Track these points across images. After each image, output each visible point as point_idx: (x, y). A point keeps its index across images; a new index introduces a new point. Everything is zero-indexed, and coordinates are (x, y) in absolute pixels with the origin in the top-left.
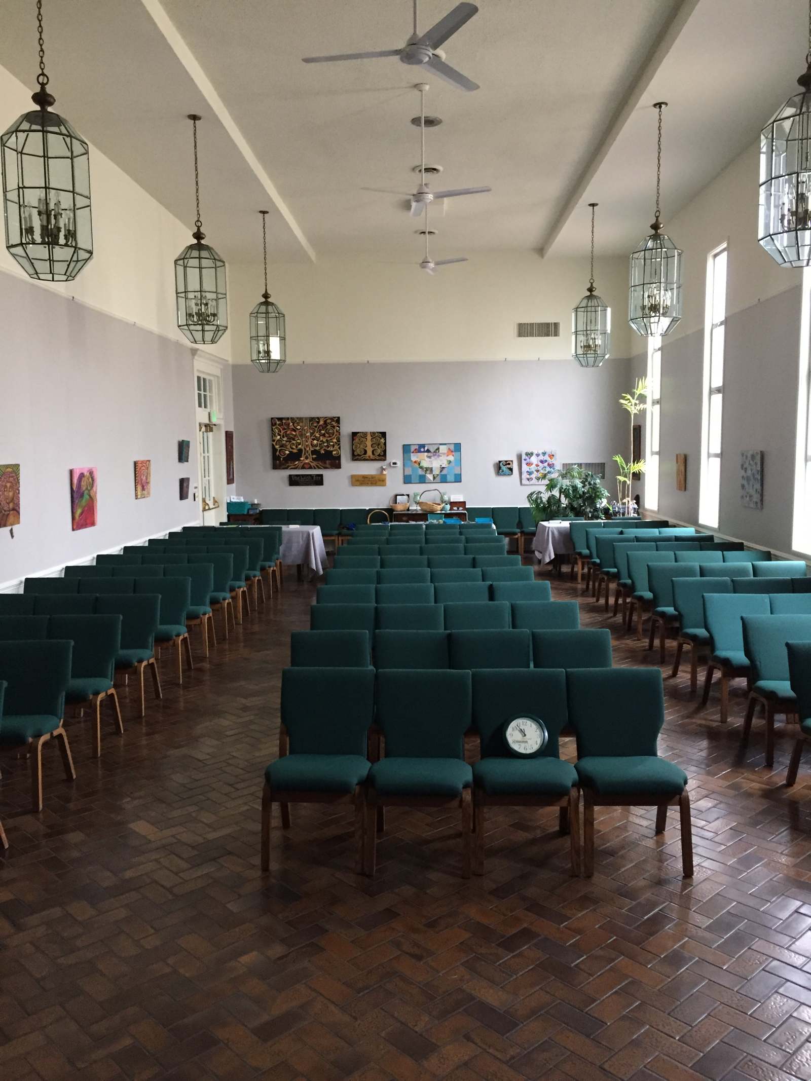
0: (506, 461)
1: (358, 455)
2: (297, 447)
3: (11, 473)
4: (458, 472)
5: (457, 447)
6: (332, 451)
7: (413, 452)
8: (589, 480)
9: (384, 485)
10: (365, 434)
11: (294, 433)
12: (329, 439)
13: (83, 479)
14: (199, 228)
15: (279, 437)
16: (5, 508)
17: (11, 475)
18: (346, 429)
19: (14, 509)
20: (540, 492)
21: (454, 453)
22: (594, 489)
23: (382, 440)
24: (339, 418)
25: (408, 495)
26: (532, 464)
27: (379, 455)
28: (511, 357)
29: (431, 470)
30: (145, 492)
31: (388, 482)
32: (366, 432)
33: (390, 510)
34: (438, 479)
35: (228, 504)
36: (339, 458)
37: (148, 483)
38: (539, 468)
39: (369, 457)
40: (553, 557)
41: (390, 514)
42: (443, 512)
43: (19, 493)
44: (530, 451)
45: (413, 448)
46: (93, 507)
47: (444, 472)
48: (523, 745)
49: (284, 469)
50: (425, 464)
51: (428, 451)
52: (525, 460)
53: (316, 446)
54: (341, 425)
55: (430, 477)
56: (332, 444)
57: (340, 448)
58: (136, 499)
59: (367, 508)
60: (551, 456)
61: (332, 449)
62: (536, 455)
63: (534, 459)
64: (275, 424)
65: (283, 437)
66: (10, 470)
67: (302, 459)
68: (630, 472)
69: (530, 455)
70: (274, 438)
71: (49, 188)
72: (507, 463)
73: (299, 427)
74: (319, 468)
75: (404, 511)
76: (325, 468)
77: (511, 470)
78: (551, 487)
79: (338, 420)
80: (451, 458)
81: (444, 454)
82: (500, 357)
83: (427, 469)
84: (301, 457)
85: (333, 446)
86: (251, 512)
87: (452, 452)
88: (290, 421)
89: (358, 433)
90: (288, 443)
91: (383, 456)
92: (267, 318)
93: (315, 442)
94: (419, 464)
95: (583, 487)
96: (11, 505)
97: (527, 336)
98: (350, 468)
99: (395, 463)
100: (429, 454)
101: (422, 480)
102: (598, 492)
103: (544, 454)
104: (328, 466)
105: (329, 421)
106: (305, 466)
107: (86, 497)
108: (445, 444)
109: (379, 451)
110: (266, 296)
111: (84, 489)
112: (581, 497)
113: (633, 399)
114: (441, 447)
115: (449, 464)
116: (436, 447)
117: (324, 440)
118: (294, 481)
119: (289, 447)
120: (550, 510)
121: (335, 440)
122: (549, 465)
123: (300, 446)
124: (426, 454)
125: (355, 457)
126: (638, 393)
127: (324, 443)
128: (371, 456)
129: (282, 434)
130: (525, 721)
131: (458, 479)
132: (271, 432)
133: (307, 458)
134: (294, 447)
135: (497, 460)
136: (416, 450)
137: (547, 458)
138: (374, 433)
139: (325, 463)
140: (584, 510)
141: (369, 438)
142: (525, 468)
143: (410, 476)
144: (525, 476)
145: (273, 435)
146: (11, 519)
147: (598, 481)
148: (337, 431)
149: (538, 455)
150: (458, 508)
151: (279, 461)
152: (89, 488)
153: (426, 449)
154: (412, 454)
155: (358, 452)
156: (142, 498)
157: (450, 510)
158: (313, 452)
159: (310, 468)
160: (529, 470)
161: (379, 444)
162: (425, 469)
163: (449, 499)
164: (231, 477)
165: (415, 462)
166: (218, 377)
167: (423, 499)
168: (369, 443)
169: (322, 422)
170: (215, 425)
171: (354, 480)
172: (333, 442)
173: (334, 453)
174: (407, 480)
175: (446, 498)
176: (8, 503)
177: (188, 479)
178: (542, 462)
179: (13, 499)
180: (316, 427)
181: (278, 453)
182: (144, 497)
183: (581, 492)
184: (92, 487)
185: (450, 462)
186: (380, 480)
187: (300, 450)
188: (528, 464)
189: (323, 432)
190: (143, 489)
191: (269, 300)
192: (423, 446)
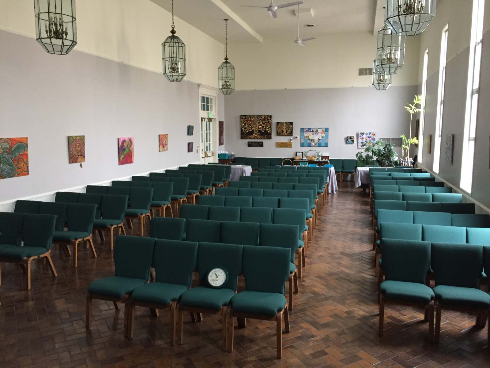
0: (350, 137)
1: (280, 133)
2: (252, 129)
3: (79, 139)
4: (326, 142)
5: (327, 130)
6: (267, 131)
7: (305, 132)
8: (387, 147)
9: (291, 147)
10: (283, 123)
11: (251, 122)
12: (266, 125)
13: (125, 142)
14: (173, 28)
15: (244, 124)
16: (76, 155)
17: (79, 140)
18: (274, 121)
19: (81, 155)
20: (362, 153)
21: (325, 133)
22: (390, 151)
23: (291, 126)
24: (271, 115)
25: (302, 152)
26: (364, 138)
27: (289, 133)
28: (355, 85)
29: (314, 140)
30: (165, 149)
31: (293, 146)
32: (283, 122)
33: (293, 159)
34: (317, 145)
35: (219, 154)
36: (271, 134)
37: (166, 145)
38: (368, 141)
39: (285, 134)
40: (360, 185)
41: (293, 161)
42: (318, 161)
43: (84, 148)
44: (363, 132)
45: (305, 130)
46: (131, 154)
47: (320, 141)
48: (215, 282)
49: (246, 139)
50: (311, 138)
51: (313, 131)
52: (360, 136)
53: (260, 128)
54: (272, 119)
55: (313, 144)
56: (267, 127)
57: (271, 130)
58: (160, 151)
59: (283, 158)
60: (374, 135)
61: (267, 130)
62: (366, 134)
63: (365, 136)
64: (243, 118)
65: (246, 124)
66: (78, 138)
67: (254, 134)
68: (409, 143)
69: (362, 134)
70: (242, 125)
71: (50, 13)
72: (351, 138)
73: (253, 120)
74: (262, 139)
75: (300, 160)
76: (264, 139)
77: (353, 141)
78: (367, 150)
79: (271, 116)
80: (324, 135)
81: (320, 133)
82: (350, 86)
83: (312, 140)
84: (254, 133)
85: (268, 129)
86: (229, 159)
87: (324, 132)
88: (249, 117)
89: (280, 122)
90: (248, 127)
91: (291, 134)
92: (226, 69)
93: (260, 127)
94: (308, 137)
95: (384, 151)
96: (80, 153)
97: (364, 75)
98: (276, 139)
99: (297, 137)
100: (313, 133)
101: (309, 145)
102: (391, 153)
103: (370, 133)
104: (266, 138)
105: (266, 117)
106: (255, 138)
107: (127, 150)
108: (321, 128)
109: (289, 131)
110: (226, 59)
111: (126, 147)
112: (382, 155)
113: (413, 106)
114: (319, 129)
115: (323, 138)
116: (316, 130)
117: (264, 126)
118: (250, 145)
119: (248, 129)
120: (366, 162)
121: (269, 126)
122: (372, 139)
123: (253, 129)
124: (311, 133)
125: (278, 134)
126: (415, 103)
127: (264, 127)
128: (285, 133)
129: (245, 123)
130: (219, 270)
131: (327, 145)
132: (240, 122)
133: (256, 134)
134: (250, 129)
135: (346, 136)
136: (307, 131)
137: (371, 135)
138: (287, 123)
139: (264, 137)
140: (384, 162)
141: (285, 125)
142: (360, 140)
143: (304, 143)
144: (360, 144)
145: (241, 123)
146: (80, 159)
147: (393, 147)
148: (270, 122)
149: (367, 134)
150: (325, 159)
151: (244, 135)
152: (129, 146)
153: (312, 130)
154: (305, 133)
155: (279, 131)
156: (162, 151)
157: (321, 160)
158: (259, 131)
159: (258, 139)
160: (362, 141)
161: (289, 128)
162: (311, 140)
163: (322, 154)
164: (222, 142)
165: (306, 137)
166: (215, 97)
167: (308, 154)
168: (284, 127)
169: (263, 117)
170: (213, 119)
171: (277, 145)
172: (268, 127)
173: (269, 132)
174: (302, 145)
175: (320, 154)
176: (78, 153)
177: (192, 143)
178: (369, 137)
179: (81, 151)
180: (260, 120)
181: (243, 132)
182: (164, 151)
183: (382, 153)
184: (131, 146)
185: (323, 137)
186: (289, 145)
187: (253, 131)
188: (362, 138)
189: (264, 122)
190: (163, 147)
191: (228, 61)
192: (310, 129)
